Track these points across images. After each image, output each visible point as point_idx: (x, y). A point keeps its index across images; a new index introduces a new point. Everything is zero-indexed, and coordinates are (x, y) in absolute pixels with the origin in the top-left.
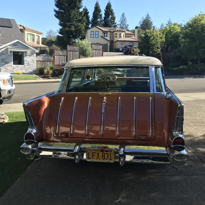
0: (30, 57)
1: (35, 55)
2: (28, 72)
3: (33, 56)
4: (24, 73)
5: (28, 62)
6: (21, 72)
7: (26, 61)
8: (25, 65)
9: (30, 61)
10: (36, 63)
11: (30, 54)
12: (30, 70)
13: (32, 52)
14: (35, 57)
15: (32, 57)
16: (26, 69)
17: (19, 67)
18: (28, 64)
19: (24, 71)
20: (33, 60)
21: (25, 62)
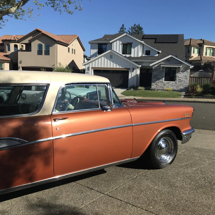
0: (183, 73)
1: (189, 71)
2: (179, 89)
3: (187, 72)
4: (174, 90)
5: (180, 79)
6: (171, 88)
7: (178, 77)
8: (177, 81)
9: (183, 77)
10: (189, 79)
11: (184, 70)
12: (182, 87)
13: (186, 68)
14: (188, 73)
15: (185, 73)
16: (177, 86)
17: (169, 83)
18: (180, 81)
19: (175, 88)
20: (186, 76)
21: (177, 79)
